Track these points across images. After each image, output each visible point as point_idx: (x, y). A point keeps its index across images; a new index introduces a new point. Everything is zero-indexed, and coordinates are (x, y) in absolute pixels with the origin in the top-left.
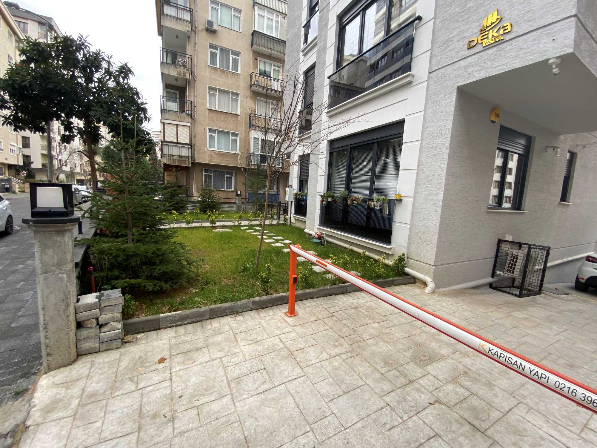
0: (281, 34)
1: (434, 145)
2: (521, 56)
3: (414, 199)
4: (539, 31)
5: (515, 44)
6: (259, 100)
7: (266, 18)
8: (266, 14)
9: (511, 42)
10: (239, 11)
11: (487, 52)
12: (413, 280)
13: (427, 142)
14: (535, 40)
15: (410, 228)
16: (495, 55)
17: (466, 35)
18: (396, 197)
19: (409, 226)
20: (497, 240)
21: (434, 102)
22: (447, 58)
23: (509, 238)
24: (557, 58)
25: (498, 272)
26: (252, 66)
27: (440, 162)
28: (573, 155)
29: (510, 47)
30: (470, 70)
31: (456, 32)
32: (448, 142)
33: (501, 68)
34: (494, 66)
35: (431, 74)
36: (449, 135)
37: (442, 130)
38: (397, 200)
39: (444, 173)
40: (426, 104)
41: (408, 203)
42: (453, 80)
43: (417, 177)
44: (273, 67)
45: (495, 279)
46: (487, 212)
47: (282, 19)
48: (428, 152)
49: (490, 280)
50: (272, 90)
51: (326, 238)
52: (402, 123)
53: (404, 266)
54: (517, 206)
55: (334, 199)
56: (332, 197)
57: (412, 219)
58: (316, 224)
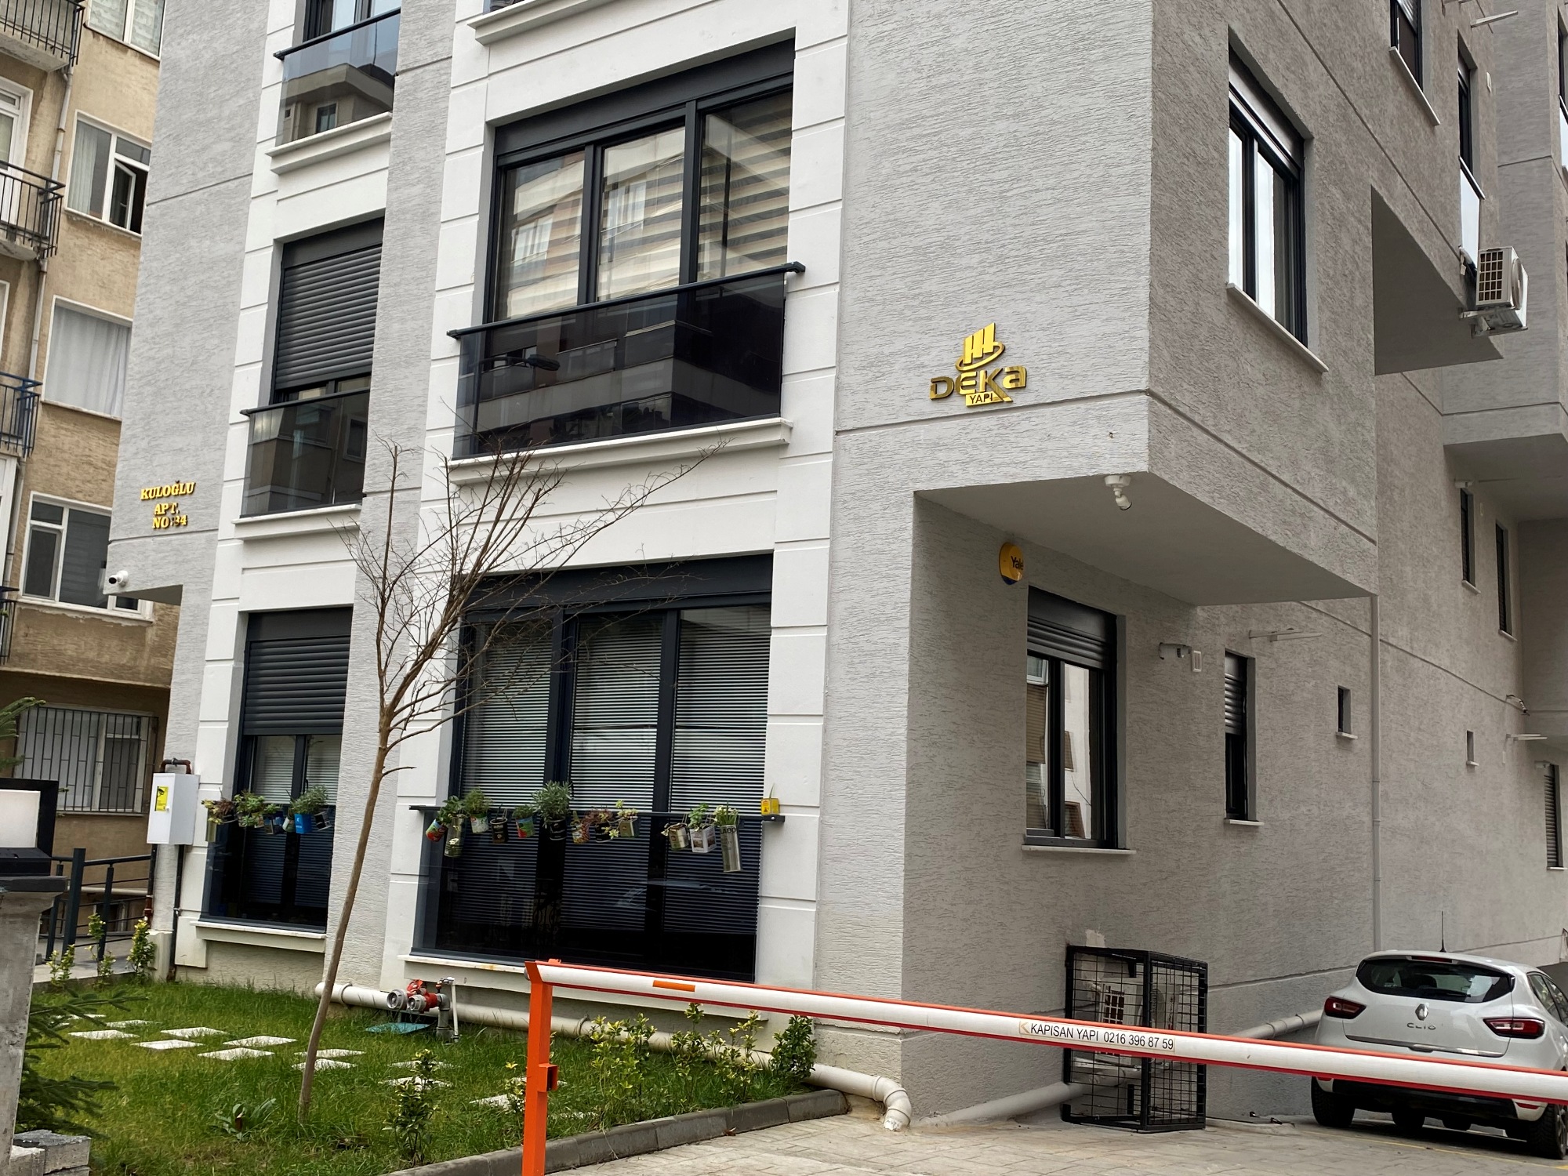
1: (867, 647)
2: (1051, 453)
3: (822, 814)
4: (1083, 406)
5: (1037, 421)
9: (1027, 412)
11: (976, 419)
12: (840, 1101)
13: (847, 634)
14: (1074, 423)
15: (818, 913)
16: (996, 435)
17: (924, 359)
18: (765, 809)
19: (812, 909)
20: (1062, 950)
21: (857, 518)
22: (881, 405)
23: (1095, 939)
24: (1121, 476)
27: (889, 698)
28: (1243, 665)
29: (1026, 425)
30: (942, 456)
31: (899, 344)
32: (905, 642)
33: (1012, 470)
34: (997, 461)
35: (841, 436)
36: (906, 623)
37: (883, 604)
38: (767, 818)
39: (903, 731)
40: (833, 519)
41: (802, 825)
42: (900, 470)
43: (825, 743)
45: (1075, 1087)
46: (1024, 852)
48: (852, 663)
49: (1058, 1090)
51: (458, 1008)
52: (762, 562)
53: (809, 1057)
54: (1107, 834)
55: (504, 824)
56: (490, 814)
57: (821, 883)
58: (389, 950)
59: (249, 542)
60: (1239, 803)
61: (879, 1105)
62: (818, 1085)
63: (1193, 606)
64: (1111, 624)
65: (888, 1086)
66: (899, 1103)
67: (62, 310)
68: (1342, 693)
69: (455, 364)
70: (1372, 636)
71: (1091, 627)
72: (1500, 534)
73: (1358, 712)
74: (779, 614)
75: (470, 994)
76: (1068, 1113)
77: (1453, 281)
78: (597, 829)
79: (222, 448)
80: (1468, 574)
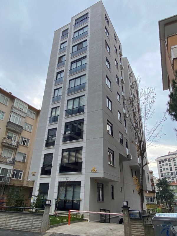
0: (20, 124)
6: (4, 149)
7: (15, 117)
8: (16, 116)
10: (4, 113)
12: (85, 220)
13: (86, 187)
14: (99, 174)
15: (84, 207)
16: (95, 174)
17: (90, 169)
20: (100, 209)
22: (88, 171)
23: (102, 209)
24: (102, 177)
25: (101, 218)
26: (4, 134)
27: (88, 192)
28: (113, 186)
29: (97, 174)
30: (92, 175)
31: (89, 167)
34: (95, 176)
35: (85, 173)
37: (88, 185)
38: (80, 200)
39: (89, 194)
40: (85, 179)
41: (83, 200)
42: (89, 176)
43: (84, 195)
44: (14, 135)
45: (101, 220)
46: (97, 202)
47: (22, 118)
48: (86, 189)
49: (99, 220)
50: (12, 145)
51: (58, 215)
52: (80, 182)
53: (83, 217)
54: (103, 200)
55: (62, 201)
56: (61, 200)
57: (84, 205)
58: (52, 210)
59: (41, 177)
60: (113, 197)
61: (88, 220)
62: (84, 219)
63: (108, 182)
64: (103, 184)
65: (88, 219)
66: (89, 220)
67: (18, 152)
68: (121, 188)
69: (59, 166)
70: (124, 183)
71: (101, 185)
72: (135, 172)
73: (123, 189)
74: (81, 186)
75: (59, 214)
76: (100, 222)
77: (126, 157)
78: (69, 201)
79: (39, 170)
80: (132, 176)
